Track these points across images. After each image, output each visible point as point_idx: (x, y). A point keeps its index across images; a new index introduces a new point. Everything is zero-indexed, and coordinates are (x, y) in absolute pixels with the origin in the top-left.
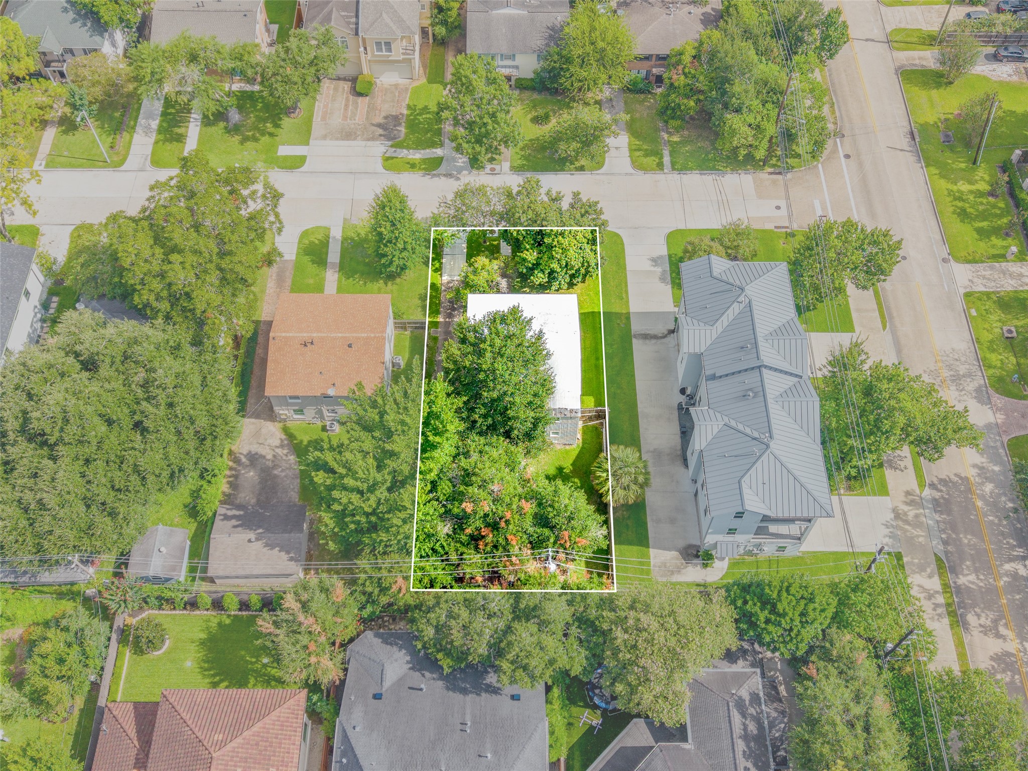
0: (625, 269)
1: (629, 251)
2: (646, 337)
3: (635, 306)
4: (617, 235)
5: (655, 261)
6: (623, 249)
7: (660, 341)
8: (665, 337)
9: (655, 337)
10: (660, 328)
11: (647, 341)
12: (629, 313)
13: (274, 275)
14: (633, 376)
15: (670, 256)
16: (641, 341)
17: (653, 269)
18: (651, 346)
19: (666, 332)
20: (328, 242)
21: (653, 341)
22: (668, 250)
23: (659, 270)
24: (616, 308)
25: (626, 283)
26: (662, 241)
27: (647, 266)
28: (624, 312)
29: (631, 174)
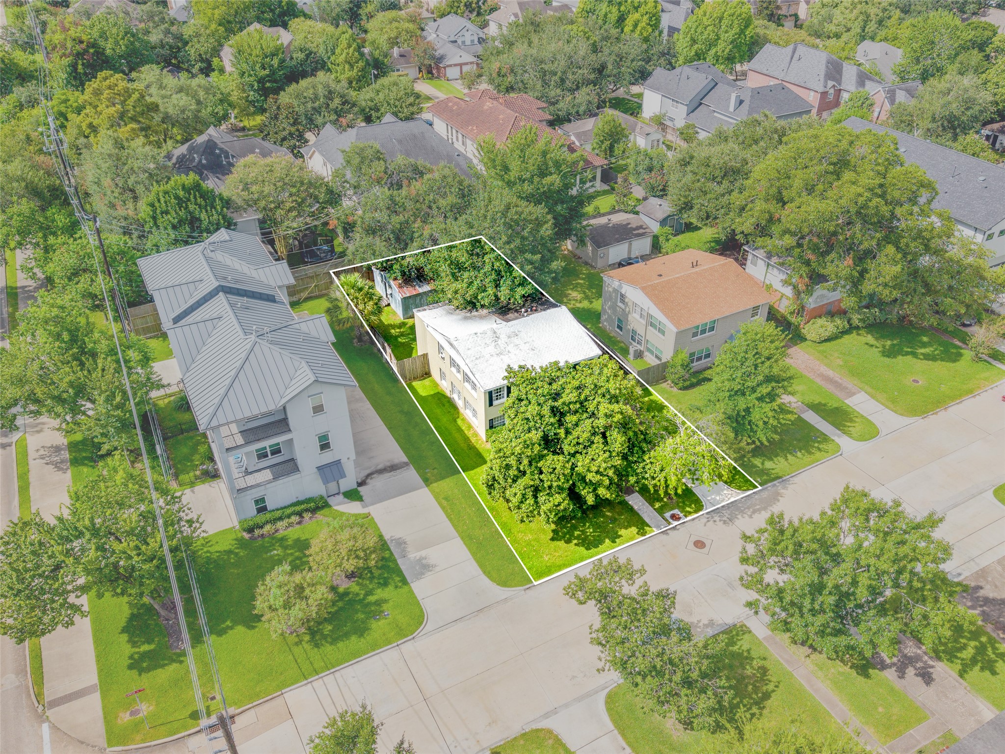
0: (462, 538)
1: (473, 568)
2: (393, 468)
3: (424, 496)
4: (504, 583)
5: (424, 567)
6: (481, 566)
7: (373, 469)
8: (369, 476)
9: (381, 471)
10: (378, 483)
11: (388, 464)
12: (427, 486)
13: (840, 381)
14: (390, 428)
15: (405, 582)
16: (396, 461)
17: (423, 553)
18: (382, 461)
19: (368, 481)
20: (839, 430)
21: (380, 467)
22: (411, 592)
23: (413, 555)
24: (446, 485)
25: (450, 520)
26: (427, 605)
27: (433, 555)
28: (435, 485)
29: (547, 715)
